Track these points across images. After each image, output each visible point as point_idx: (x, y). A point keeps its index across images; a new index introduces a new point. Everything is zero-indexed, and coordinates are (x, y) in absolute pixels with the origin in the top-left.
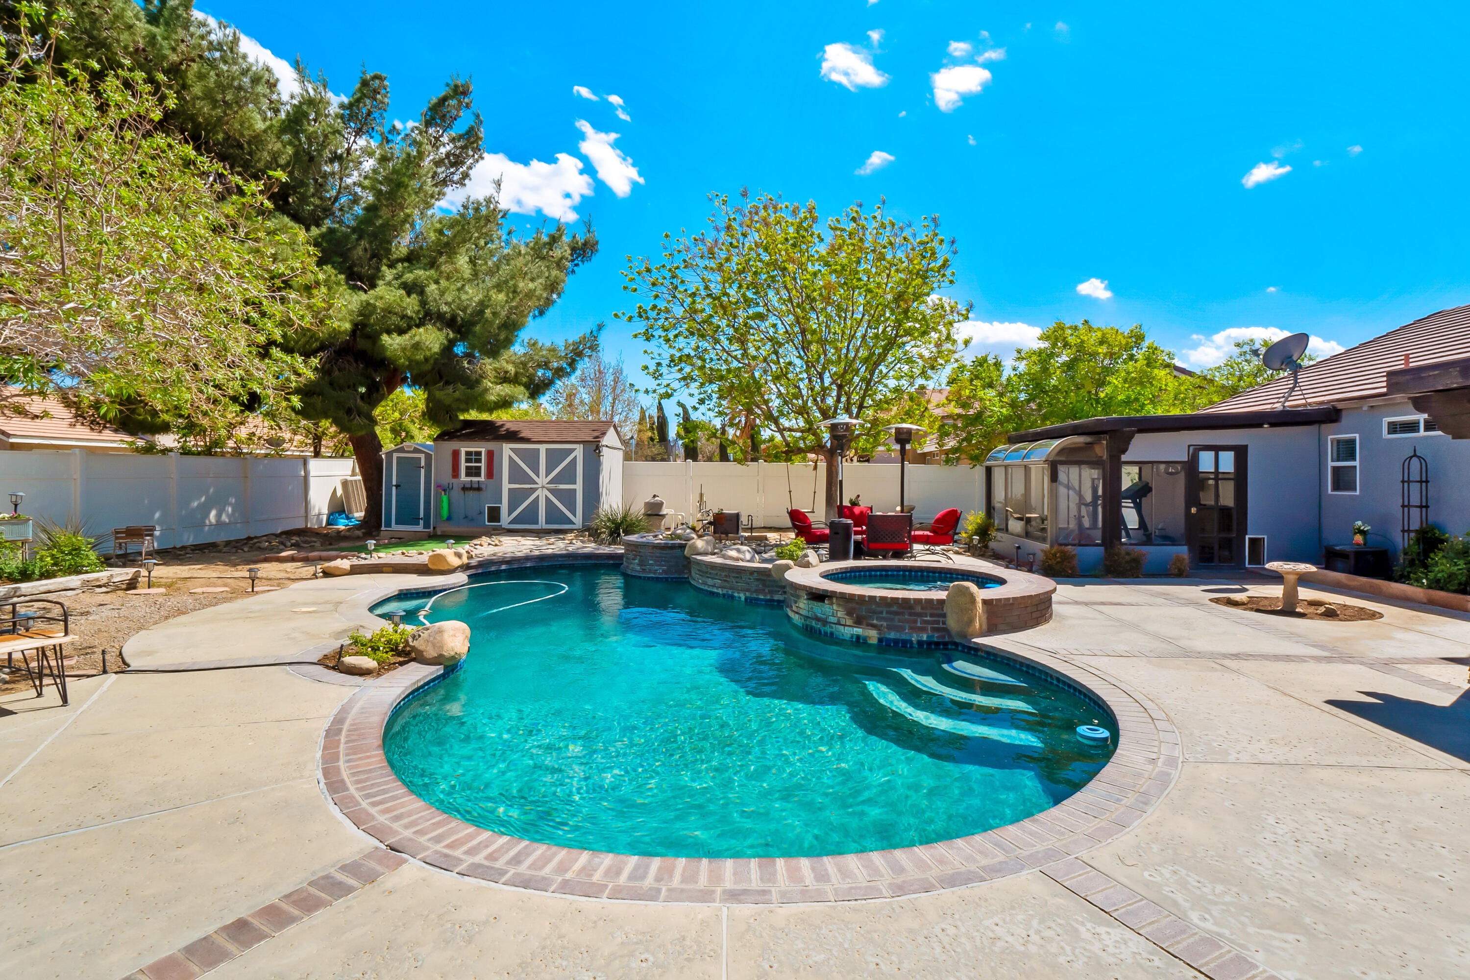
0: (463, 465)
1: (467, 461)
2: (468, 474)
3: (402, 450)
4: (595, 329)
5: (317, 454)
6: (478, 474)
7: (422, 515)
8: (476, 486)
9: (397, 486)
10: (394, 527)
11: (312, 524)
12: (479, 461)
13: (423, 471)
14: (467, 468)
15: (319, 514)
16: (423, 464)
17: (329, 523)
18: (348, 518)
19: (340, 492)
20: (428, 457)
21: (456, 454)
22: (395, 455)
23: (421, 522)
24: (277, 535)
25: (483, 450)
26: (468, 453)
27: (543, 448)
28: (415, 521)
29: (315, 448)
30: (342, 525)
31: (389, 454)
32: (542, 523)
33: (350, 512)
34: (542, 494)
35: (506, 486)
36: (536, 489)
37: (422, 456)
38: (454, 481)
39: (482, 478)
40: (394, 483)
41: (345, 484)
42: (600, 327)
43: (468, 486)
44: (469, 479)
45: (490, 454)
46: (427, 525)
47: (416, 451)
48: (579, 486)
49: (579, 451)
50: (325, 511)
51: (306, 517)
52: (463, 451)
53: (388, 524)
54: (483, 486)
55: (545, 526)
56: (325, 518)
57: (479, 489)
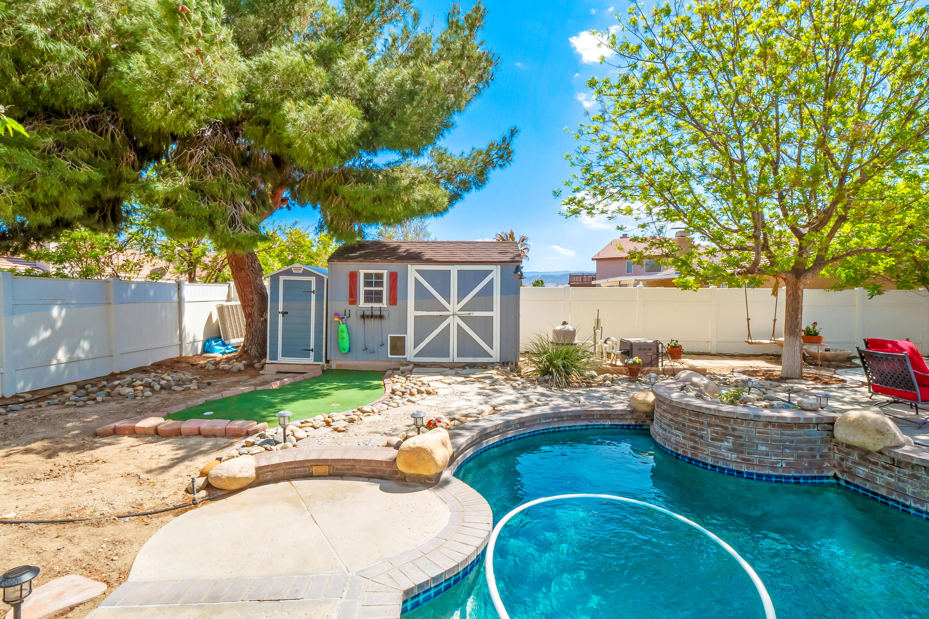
0: (362, 289)
1: (367, 284)
2: (367, 300)
3: (289, 272)
4: (508, 135)
5: (192, 280)
6: (379, 300)
7: (312, 346)
8: (377, 313)
9: (284, 313)
10: (281, 359)
11: (188, 352)
12: (380, 284)
13: (313, 296)
14: (366, 292)
15: (194, 341)
16: (313, 288)
17: (205, 351)
18: (224, 345)
19: (215, 317)
20: (320, 280)
21: (353, 276)
22: (282, 278)
23: (312, 354)
24: (143, 370)
25: (385, 272)
26: (367, 276)
27: (454, 270)
28: (305, 352)
29: (190, 274)
30: (218, 353)
31: (274, 279)
32: (454, 356)
33: (227, 338)
34: (454, 322)
35: (412, 313)
36: (447, 316)
37: (313, 279)
38: (353, 308)
39: (384, 304)
40: (281, 310)
41: (221, 309)
42: (513, 132)
43: (368, 313)
44: (369, 305)
45: (393, 277)
46: (318, 358)
47: (306, 273)
48: (496, 314)
49: (496, 273)
50: (200, 337)
51: (181, 345)
52: (362, 273)
53: (274, 357)
54: (384, 313)
55: (457, 360)
56: (200, 346)
57: (381, 317)
